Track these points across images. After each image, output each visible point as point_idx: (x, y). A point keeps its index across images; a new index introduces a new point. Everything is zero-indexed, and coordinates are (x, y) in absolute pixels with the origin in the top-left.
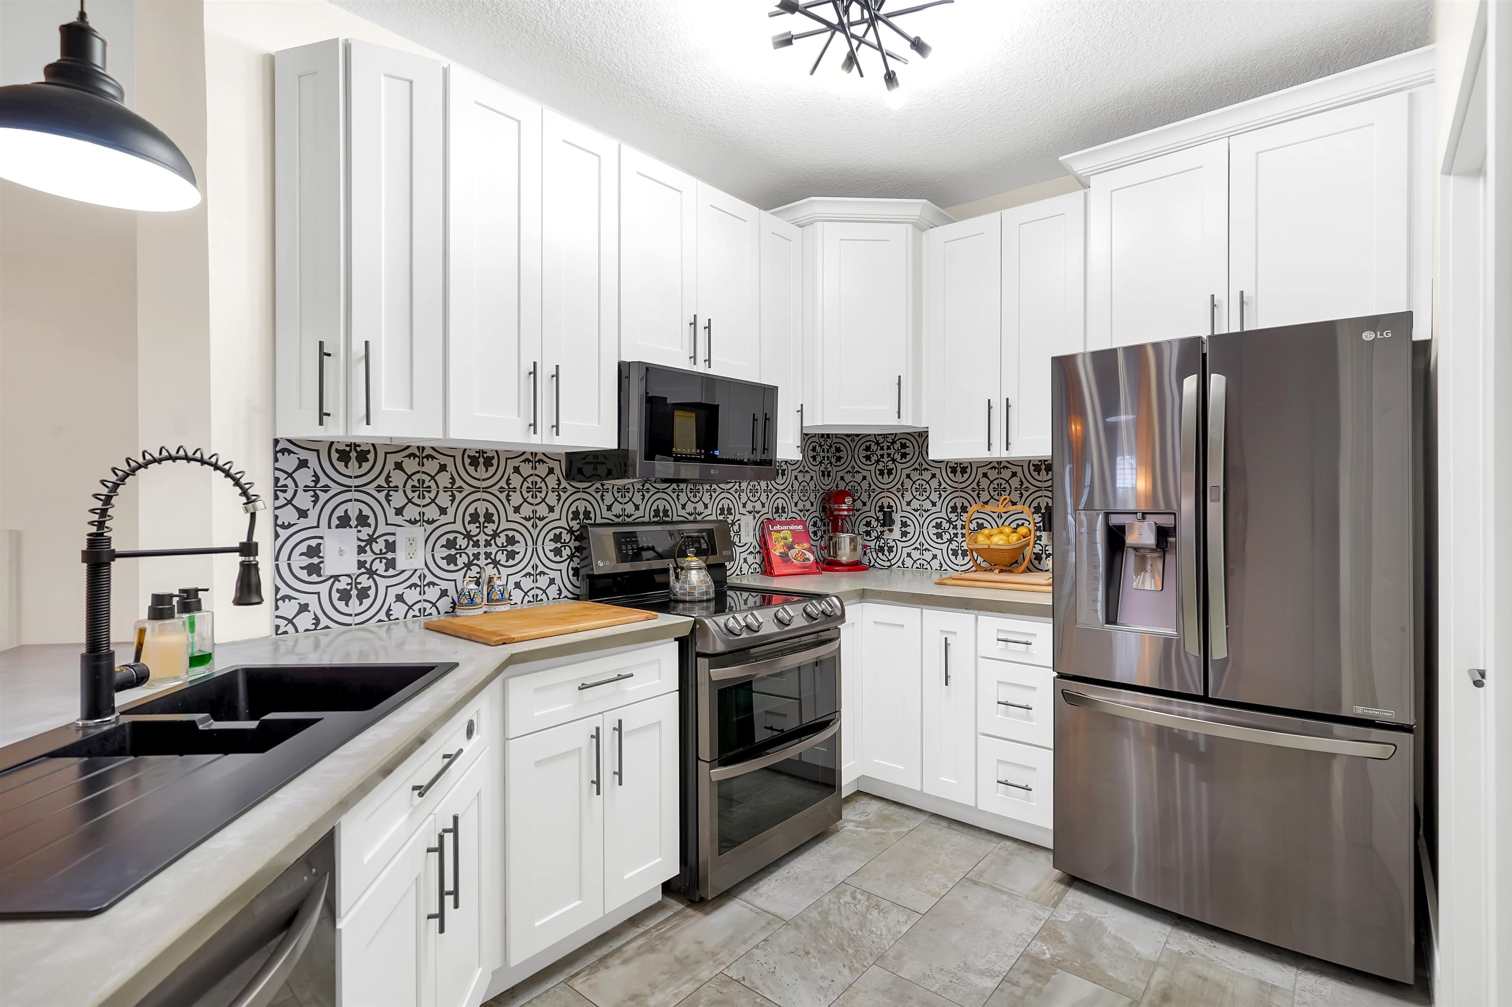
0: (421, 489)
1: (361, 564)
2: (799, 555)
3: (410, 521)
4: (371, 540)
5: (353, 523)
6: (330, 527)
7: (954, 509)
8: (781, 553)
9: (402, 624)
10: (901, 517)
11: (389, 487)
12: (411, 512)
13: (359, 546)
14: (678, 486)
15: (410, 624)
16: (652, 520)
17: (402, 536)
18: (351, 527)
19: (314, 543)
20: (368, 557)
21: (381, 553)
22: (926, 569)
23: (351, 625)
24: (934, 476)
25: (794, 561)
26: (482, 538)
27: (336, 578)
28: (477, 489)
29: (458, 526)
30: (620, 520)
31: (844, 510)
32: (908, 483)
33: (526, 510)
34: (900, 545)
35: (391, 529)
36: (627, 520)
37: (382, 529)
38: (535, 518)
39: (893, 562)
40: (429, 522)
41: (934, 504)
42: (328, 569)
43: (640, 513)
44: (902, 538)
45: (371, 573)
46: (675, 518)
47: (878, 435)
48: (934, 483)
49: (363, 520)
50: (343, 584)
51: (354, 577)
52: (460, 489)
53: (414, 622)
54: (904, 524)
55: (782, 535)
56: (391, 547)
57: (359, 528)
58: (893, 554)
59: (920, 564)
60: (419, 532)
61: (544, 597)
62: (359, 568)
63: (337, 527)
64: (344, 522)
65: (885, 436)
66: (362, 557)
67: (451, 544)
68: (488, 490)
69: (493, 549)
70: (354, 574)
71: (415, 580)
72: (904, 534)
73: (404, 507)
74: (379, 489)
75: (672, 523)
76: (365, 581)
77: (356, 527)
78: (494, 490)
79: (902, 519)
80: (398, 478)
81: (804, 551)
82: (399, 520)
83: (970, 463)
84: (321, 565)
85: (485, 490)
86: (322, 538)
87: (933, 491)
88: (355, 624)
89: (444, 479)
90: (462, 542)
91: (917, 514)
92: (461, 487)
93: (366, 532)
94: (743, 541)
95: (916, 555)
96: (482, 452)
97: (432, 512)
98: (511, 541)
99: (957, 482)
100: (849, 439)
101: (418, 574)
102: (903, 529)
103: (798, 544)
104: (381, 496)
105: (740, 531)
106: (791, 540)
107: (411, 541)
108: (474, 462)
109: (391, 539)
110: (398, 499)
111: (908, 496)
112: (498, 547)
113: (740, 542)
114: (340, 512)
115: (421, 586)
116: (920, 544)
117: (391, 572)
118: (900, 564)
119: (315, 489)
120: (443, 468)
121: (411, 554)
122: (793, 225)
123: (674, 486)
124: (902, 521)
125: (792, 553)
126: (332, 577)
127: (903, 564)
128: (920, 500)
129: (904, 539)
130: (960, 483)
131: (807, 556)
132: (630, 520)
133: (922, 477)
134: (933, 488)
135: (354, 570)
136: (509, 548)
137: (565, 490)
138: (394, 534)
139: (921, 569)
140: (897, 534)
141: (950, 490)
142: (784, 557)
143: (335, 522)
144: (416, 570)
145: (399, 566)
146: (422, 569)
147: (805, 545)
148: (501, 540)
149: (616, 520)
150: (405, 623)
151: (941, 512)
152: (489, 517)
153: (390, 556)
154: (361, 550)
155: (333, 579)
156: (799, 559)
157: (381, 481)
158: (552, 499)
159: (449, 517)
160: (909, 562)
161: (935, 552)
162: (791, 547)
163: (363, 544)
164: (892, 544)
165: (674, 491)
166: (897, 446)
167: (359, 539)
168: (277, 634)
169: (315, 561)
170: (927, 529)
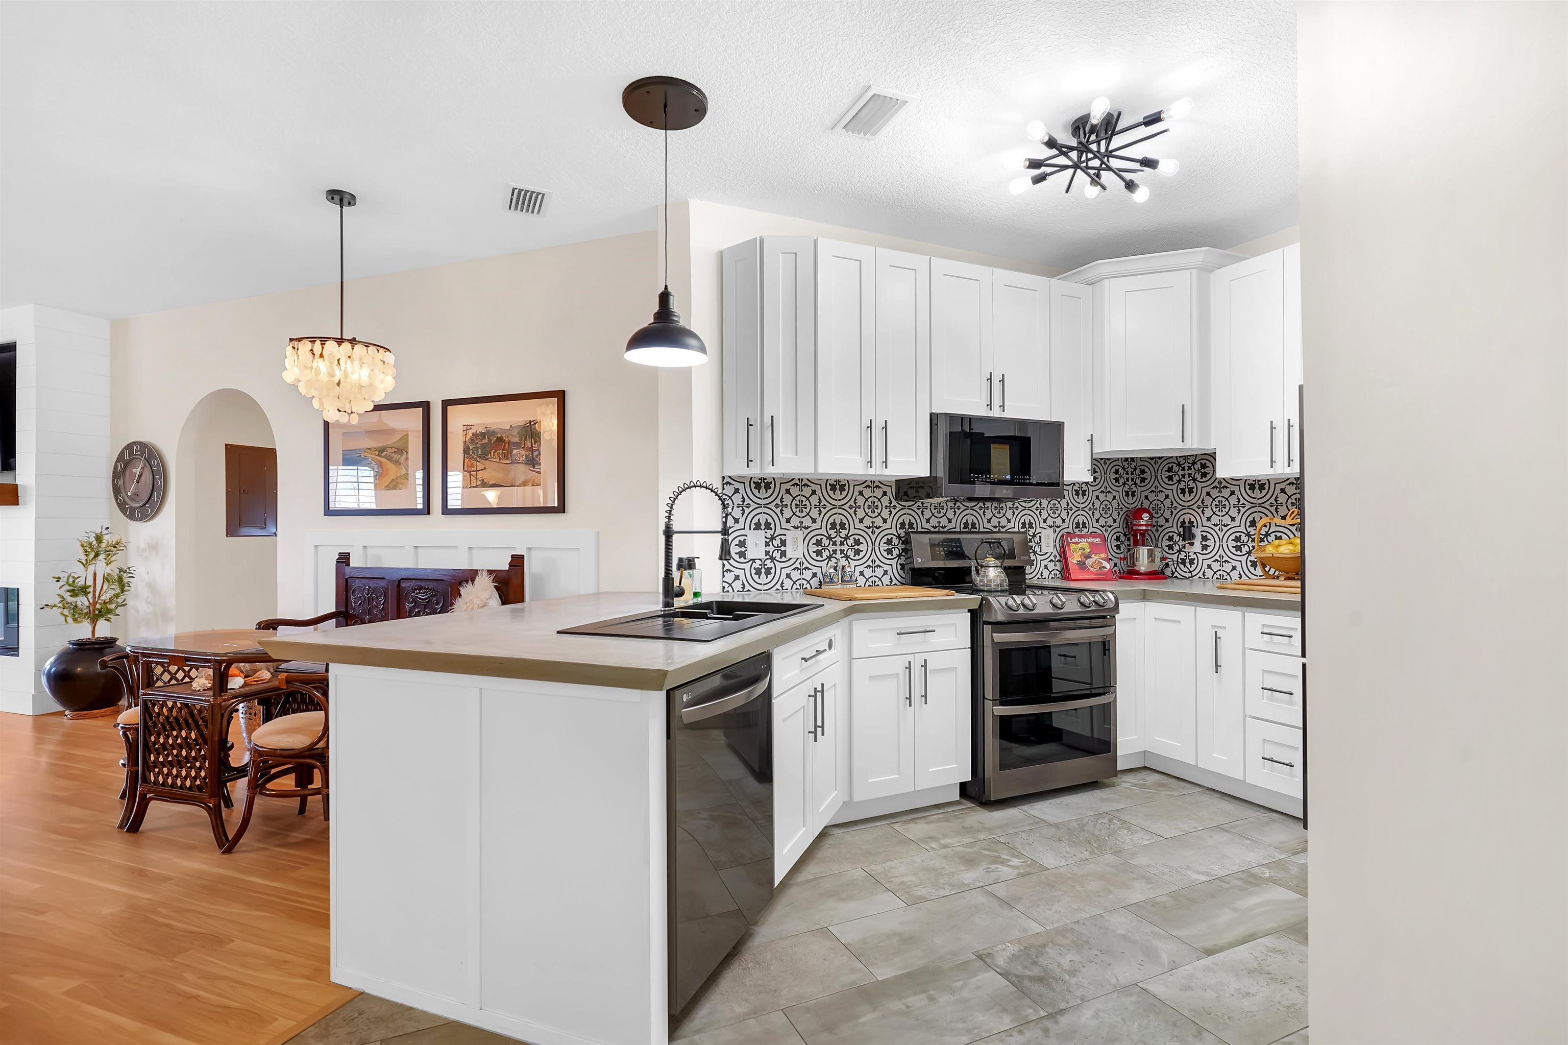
0: (801, 506)
1: (767, 553)
2: (1096, 563)
3: (794, 527)
4: (773, 538)
5: (763, 527)
6: (750, 529)
7: (1253, 523)
8: (1078, 561)
9: (790, 593)
10: (1201, 532)
11: (783, 505)
12: (795, 521)
13: (766, 542)
14: (984, 505)
15: (794, 593)
16: (962, 530)
17: (790, 536)
18: (761, 530)
19: (742, 538)
20: (771, 549)
21: (778, 547)
22: (1226, 579)
23: (761, 590)
24: (1233, 493)
25: (1090, 568)
26: (838, 539)
27: (754, 560)
28: (835, 507)
29: (823, 531)
30: (936, 530)
31: (1142, 525)
32: (1208, 501)
33: (868, 521)
34: (1201, 557)
35: (783, 532)
36: (942, 530)
37: (778, 532)
38: (873, 527)
39: (1194, 573)
40: (806, 528)
41: (1233, 519)
42: (750, 555)
43: (952, 525)
44: (1202, 551)
45: (773, 559)
46: (982, 530)
47: (1180, 457)
48: (1233, 500)
49: (768, 526)
50: (757, 565)
51: (763, 561)
52: (824, 507)
53: (796, 592)
54: (1204, 538)
55: (1080, 546)
56: (783, 543)
57: (766, 530)
58: (1194, 566)
59: (1220, 575)
60: (800, 534)
61: (880, 583)
62: (766, 556)
63: (754, 529)
64: (758, 526)
65: (1186, 458)
66: (768, 549)
67: (818, 543)
68: (842, 507)
69: (845, 548)
70: (763, 559)
71: (797, 565)
72: (1205, 547)
73: (791, 518)
74: (777, 506)
75: (979, 532)
76: (769, 564)
77: (764, 530)
78: (846, 507)
79: (1202, 533)
80: (787, 499)
81: (1101, 560)
82: (788, 526)
83: (1268, 480)
84: (746, 552)
85: (840, 507)
86: (746, 536)
87: (1232, 507)
88: (764, 590)
89: (814, 500)
90: (825, 542)
91: (1217, 529)
92: (825, 505)
93: (770, 532)
94: (1044, 551)
95: (1215, 567)
96: (838, 481)
97: (807, 522)
98: (857, 542)
99: (1255, 498)
100: (1152, 462)
101: (799, 561)
102: (1204, 543)
103: (1095, 554)
104: (778, 511)
105: (1041, 542)
106: (1089, 550)
107: (795, 540)
108: (833, 488)
109: (783, 538)
110: (788, 513)
111: (1208, 512)
112: (849, 546)
113: (1040, 552)
114: (755, 520)
115: (801, 569)
116: (1220, 556)
117: (784, 559)
118: (1201, 575)
119: (742, 506)
120: (814, 492)
121: (795, 548)
122: (1082, 284)
123: (981, 504)
124: (1202, 535)
125: (1089, 562)
126: (751, 560)
127: (1204, 575)
128: (1219, 516)
129: (1204, 552)
130: (1258, 499)
131: (1103, 565)
132: (945, 530)
133: (1221, 495)
134: (1232, 504)
135: (763, 557)
136: (856, 547)
137: (895, 507)
138: (785, 535)
139: (1221, 580)
140: (1197, 547)
141: (1248, 505)
142: (1082, 565)
143: (753, 526)
144: (798, 559)
145: (788, 556)
146: (802, 558)
147: (1102, 555)
148: (851, 541)
149: (933, 530)
150: (792, 592)
151: (1240, 525)
152: (843, 526)
153: (783, 548)
154: (767, 544)
155: (752, 561)
156: (1095, 567)
157: (778, 501)
158: (885, 513)
159: (818, 525)
160: (1209, 573)
161: (1234, 563)
162: (1088, 557)
163: (768, 540)
164: (1193, 556)
165: (980, 508)
166: (1198, 466)
167: (766, 537)
168: (723, 592)
169: (743, 549)
170: (1227, 542)
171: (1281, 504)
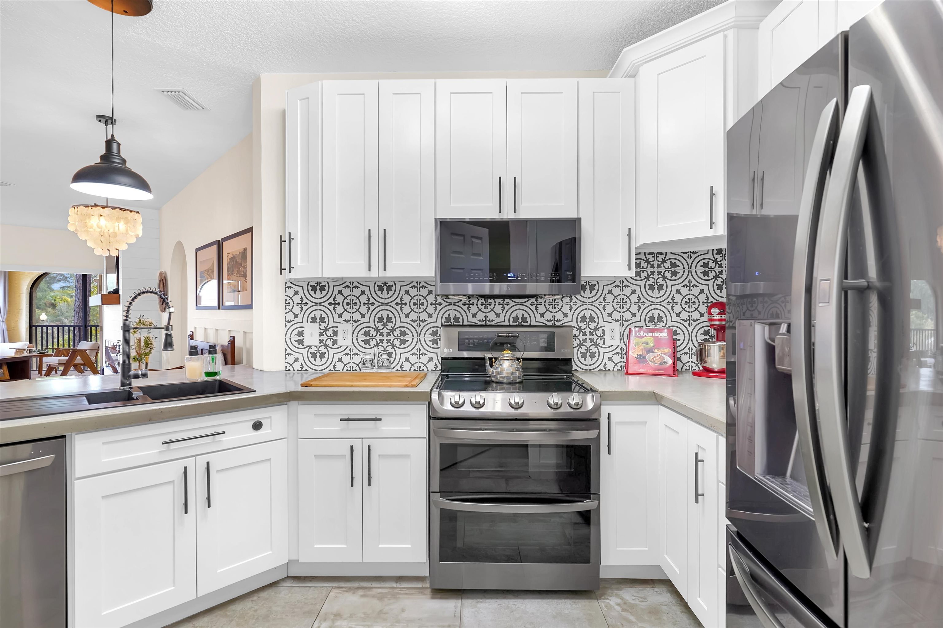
0: (351, 304)
1: (321, 341)
2: (657, 358)
3: (345, 321)
4: (326, 329)
5: (318, 321)
6: (307, 323)
8: (638, 355)
11: (335, 303)
12: (346, 316)
13: (320, 332)
14: (536, 300)
16: (511, 324)
17: (340, 329)
18: (317, 323)
19: (300, 329)
20: (324, 338)
21: (331, 336)
23: (317, 370)
25: (650, 363)
26: (385, 331)
27: (310, 347)
28: (382, 304)
29: (371, 324)
30: (483, 323)
31: (715, 320)
33: (413, 316)
35: (335, 324)
36: (489, 323)
37: (331, 324)
38: (418, 321)
40: (355, 321)
42: (306, 343)
43: (501, 319)
45: (326, 346)
46: (533, 323)
49: (322, 320)
50: (313, 350)
51: (318, 347)
52: (373, 304)
55: (644, 340)
56: (335, 333)
57: (321, 323)
60: (349, 327)
61: (425, 368)
62: (320, 343)
63: (311, 322)
64: (314, 320)
66: (322, 338)
67: (367, 334)
68: (389, 304)
69: (392, 338)
70: (318, 346)
71: (347, 351)
73: (342, 313)
74: (330, 304)
75: (531, 326)
76: (323, 350)
77: (319, 323)
78: (393, 304)
80: (340, 299)
81: (663, 355)
82: (340, 320)
84: (303, 340)
85: (387, 304)
86: (304, 327)
88: (319, 370)
89: (364, 299)
90: (373, 333)
92: (373, 303)
93: (323, 325)
94: (607, 343)
96: (385, 283)
97: (357, 316)
98: (403, 334)
101: (349, 348)
103: (659, 348)
104: (331, 308)
105: (604, 335)
106: (652, 345)
107: (345, 331)
108: (381, 289)
109: (335, 329)
110: (340, 309)
112: (395, 337)
113: (604, 344)
114: (312, 315)
115: (351, 355)
117: (335, 346)
119: (301, 304)
120: (363, 293)
121: (345, 337)
122: (627, 78)
123: (533, 300)
125: (650, 356)
126: (308, 346)
131: (665, 360)
132: (492, 323)
135: (317, 343)
136: (402, 338)
137: (440, 304)
138: (337, 327)
142: (641, 359)
143: (310, 320)
144: (348, 346)
145: (339, 344)
146: (351, 346)
147: (665, 350)
148: (397, 333)
149: (480, 323)
152: (389, 320)
153: (335, 338)
154: (321, 334)
155: (308, 347)
156: (656, 362)
157: (331, 300)
158: (431, 309)
159: (366, 319)
162: (650, 351)
163: (322, 331)
165: (532, 304)
167: (320, 329)
168: (286, 370)
169: (301, 338)
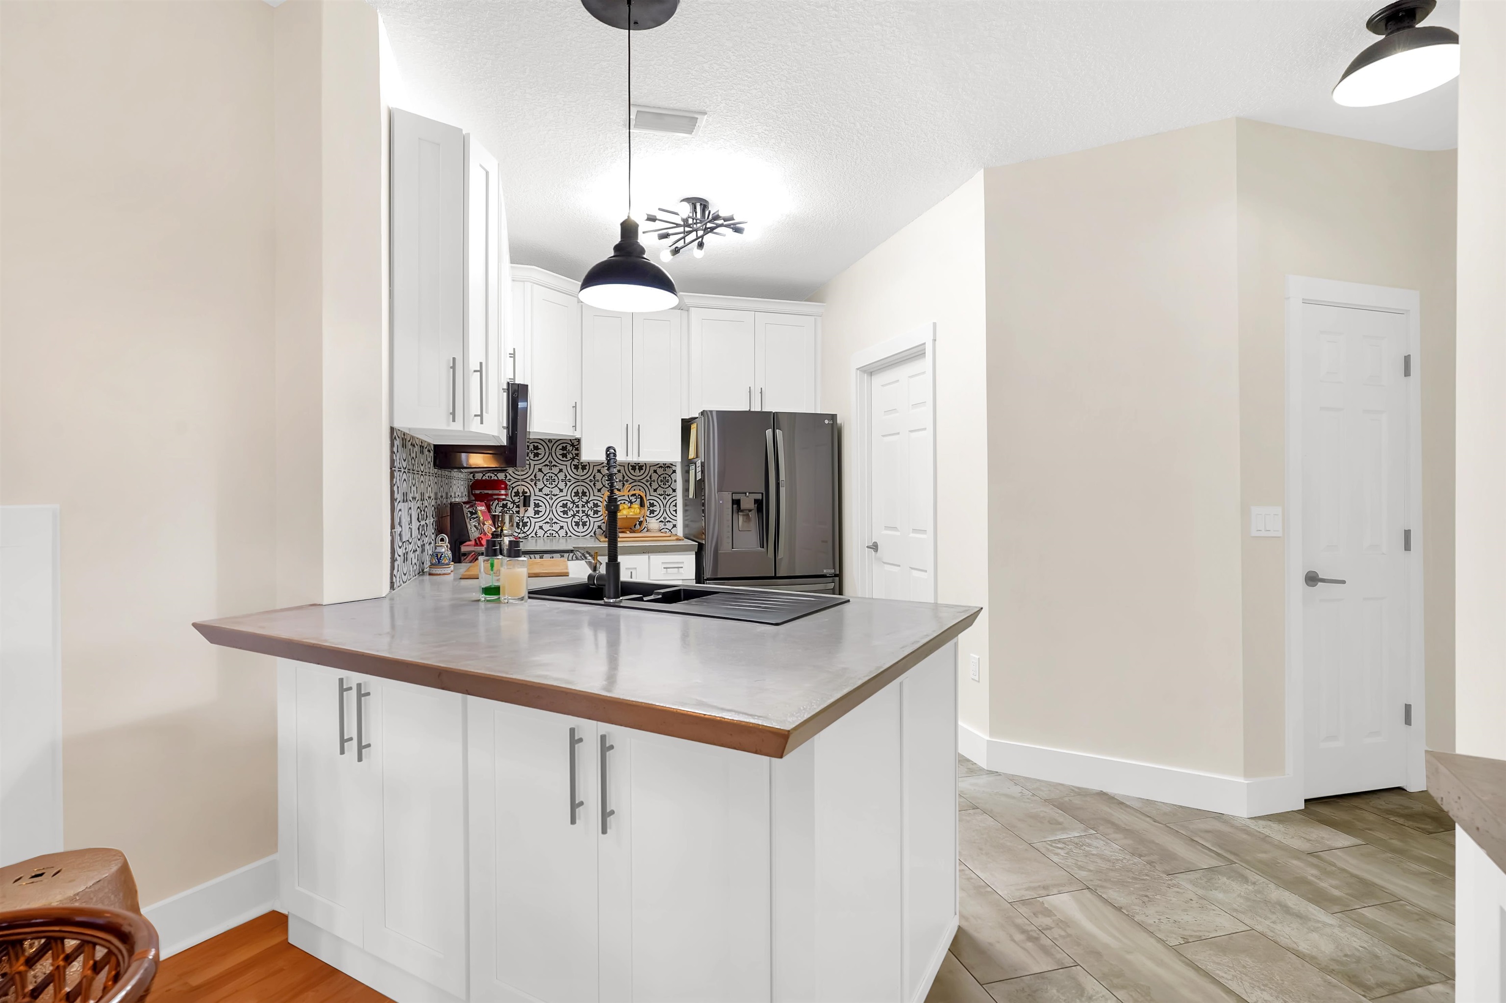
7: (577, 494)
10: (534, 500)
22: (555, 536)
24: (561, 470)
25: (488, 533)
31: (502, 495)
32: (540, 476)
34: (533, 520)
39: (528, 533)
41: (561, 490)
44: (535, 515)
48: (561, 476)
54: (537, 505)
58: (527, 528)
59: (550, 534)
72: (537, 512)
79: (535, 501)
81: (490, 526)
83: (589, 463)
87: (560, 481)
91: (548, 498)
95: (546, 527)
99: (579, 475)
102: (536, 509)
103: (486, 521)
106: (482, 518)
111: (540, 485)
116: (550, 519)
118: (533, 534)
124: (535, 503)
125: (486, 528)
127: (536, 535)
128: (549, 488)
129: (537, 516)
130: (581, 476)
131: (493, 530)
133: (552, 471)
134: (560, 479)
139: (551, 537)
140: (531, 511)
141: (573, 481)
142: (483, 531)
147: (489, 521)
151: (567, 495)
160: (541, 533)
161: (563, 524)
162: (484, 523)
164: (526, 520)
166: (530, 447)
170: (556, 508)
171: (598, 481)
